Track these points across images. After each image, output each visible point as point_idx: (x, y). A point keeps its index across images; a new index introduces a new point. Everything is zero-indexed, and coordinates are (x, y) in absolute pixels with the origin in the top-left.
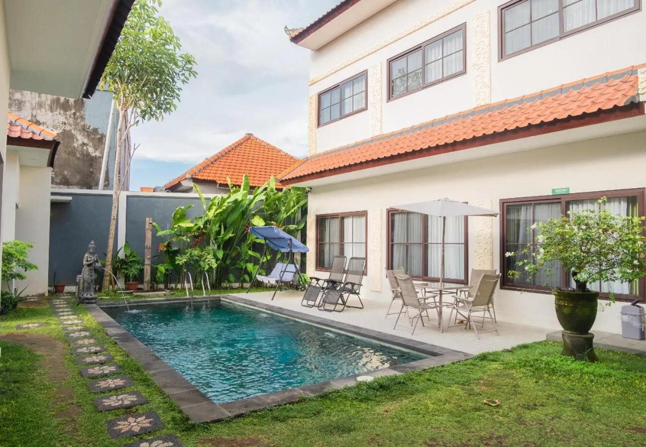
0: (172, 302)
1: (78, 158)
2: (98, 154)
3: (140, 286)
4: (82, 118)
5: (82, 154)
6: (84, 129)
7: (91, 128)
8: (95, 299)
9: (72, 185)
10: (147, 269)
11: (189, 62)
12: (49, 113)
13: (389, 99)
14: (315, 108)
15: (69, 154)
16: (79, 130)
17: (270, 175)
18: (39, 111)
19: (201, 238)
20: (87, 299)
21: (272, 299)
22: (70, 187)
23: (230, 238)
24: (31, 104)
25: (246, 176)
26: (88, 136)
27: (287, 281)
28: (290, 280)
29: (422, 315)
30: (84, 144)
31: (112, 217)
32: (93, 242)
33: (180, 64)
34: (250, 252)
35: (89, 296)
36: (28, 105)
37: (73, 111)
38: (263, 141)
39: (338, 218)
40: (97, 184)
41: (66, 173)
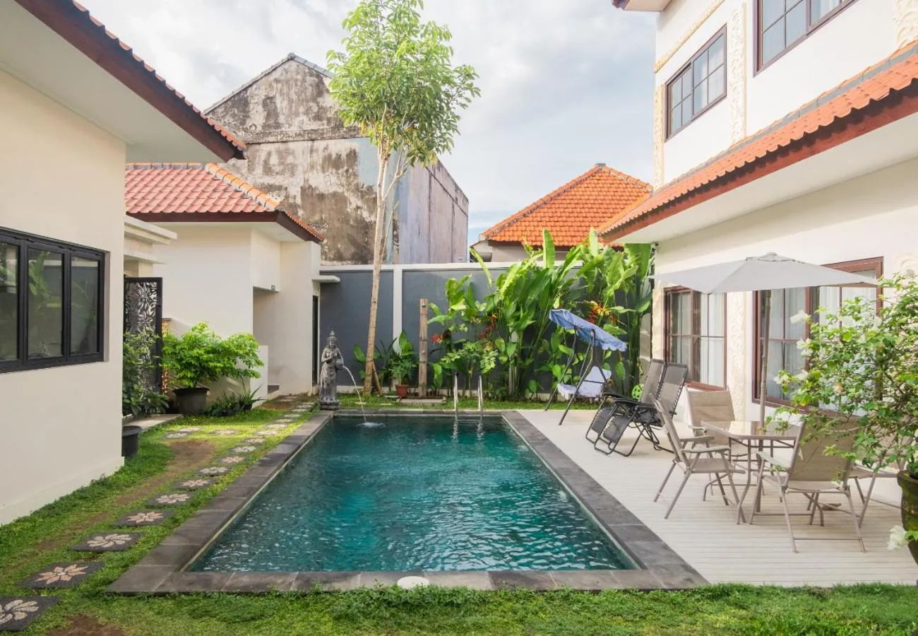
0: (432, 415)
1: (352, 226)
2: (373, 219)
3: (412, 390)
4: (355, 175)
5: (356, 220)
6: (358, 190)
7: (365, 186)
8: (337, 404)
9: (345, 260)
10: (423, 368)
11: (469, 76)
12: (321, 174)
13: (758, 70)
14: (661, 109)
15: (342, 222)
16: (353, 191)
17: (589, 226)
18: (310, 174)
19: (493, 326)
20: (326, 404)
21: (560, 424)
22: (344, 263)
23: (529, 326)
24: (304, 167)
25: (546, 232)
26: (362, 197)
27: (589, 395)
28: (594, 396)
29: (723, 483)
30: (358, 208)
31: (372, 300)
32: (332, 333)
33: (457, 81)
34: (562, 348)
35: (329, 401)
36: (300, 168)
37: (345, 168)
38: (620, 173)
39: (689, 292)
40: (372, 259)
41: (339, 246)
